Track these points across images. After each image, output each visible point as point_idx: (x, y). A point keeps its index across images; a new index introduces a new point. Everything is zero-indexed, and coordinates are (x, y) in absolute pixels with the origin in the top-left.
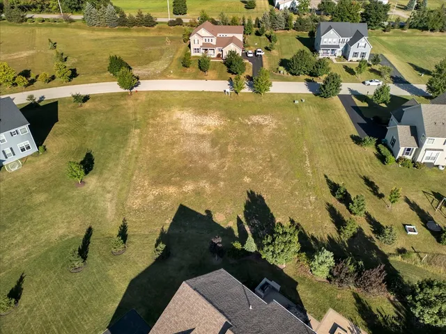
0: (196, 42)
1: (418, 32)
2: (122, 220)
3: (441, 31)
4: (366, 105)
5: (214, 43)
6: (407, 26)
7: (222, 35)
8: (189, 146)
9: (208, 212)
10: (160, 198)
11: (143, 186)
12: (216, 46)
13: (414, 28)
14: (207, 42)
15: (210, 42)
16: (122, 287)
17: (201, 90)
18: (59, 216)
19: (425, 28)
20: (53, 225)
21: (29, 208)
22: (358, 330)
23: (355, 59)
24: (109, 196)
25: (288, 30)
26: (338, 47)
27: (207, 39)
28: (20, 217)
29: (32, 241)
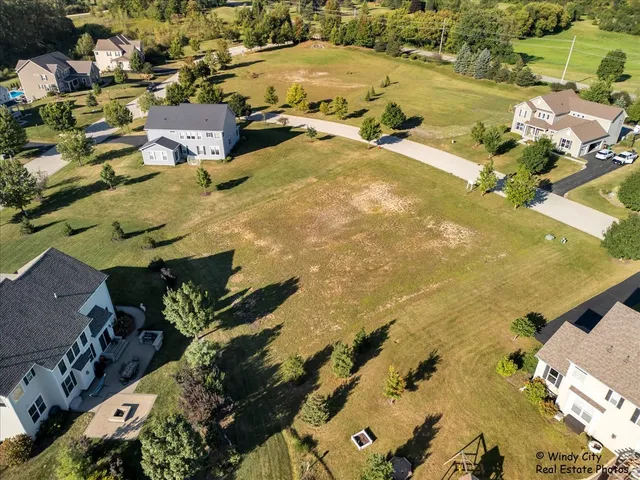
0: (523, 114)
5: (550, 121)
14: (541, 118)
15: (545, 119)
18: (163, 206)
20: (153, 209)
22: (138, 426)
24: (208, 213)
27: (542, 113)
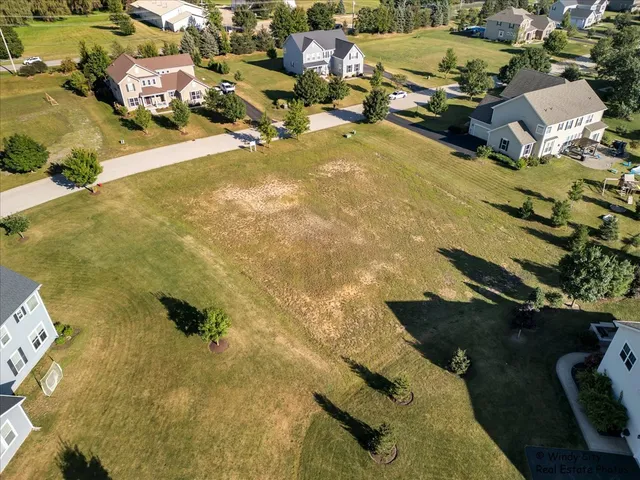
0: (131, 88)
1: (370, 36)
2: (341, 361)
3: (389, 32)
4: (421, 120)
5: (159, 84)
6: (357, 31)
7: (165, 71)
8: (294, 228)
9: (427, 294)
10: (349, 307)
11: (306, 304)
12: (165, 89)
13: (365, 32)
14: (147, 85)
15: (152, 84)
16: (477, 432)
17: (205, 155)
18: (254, 407)
19: (376, 31)
20: (259, 425)
21: (185, 424)
23: (350, 74)
24: (280, 339)
25: (224, 54)
26: (323, 62)
27: (146, 80)
28: (188, 448)
29: (261, 467)
